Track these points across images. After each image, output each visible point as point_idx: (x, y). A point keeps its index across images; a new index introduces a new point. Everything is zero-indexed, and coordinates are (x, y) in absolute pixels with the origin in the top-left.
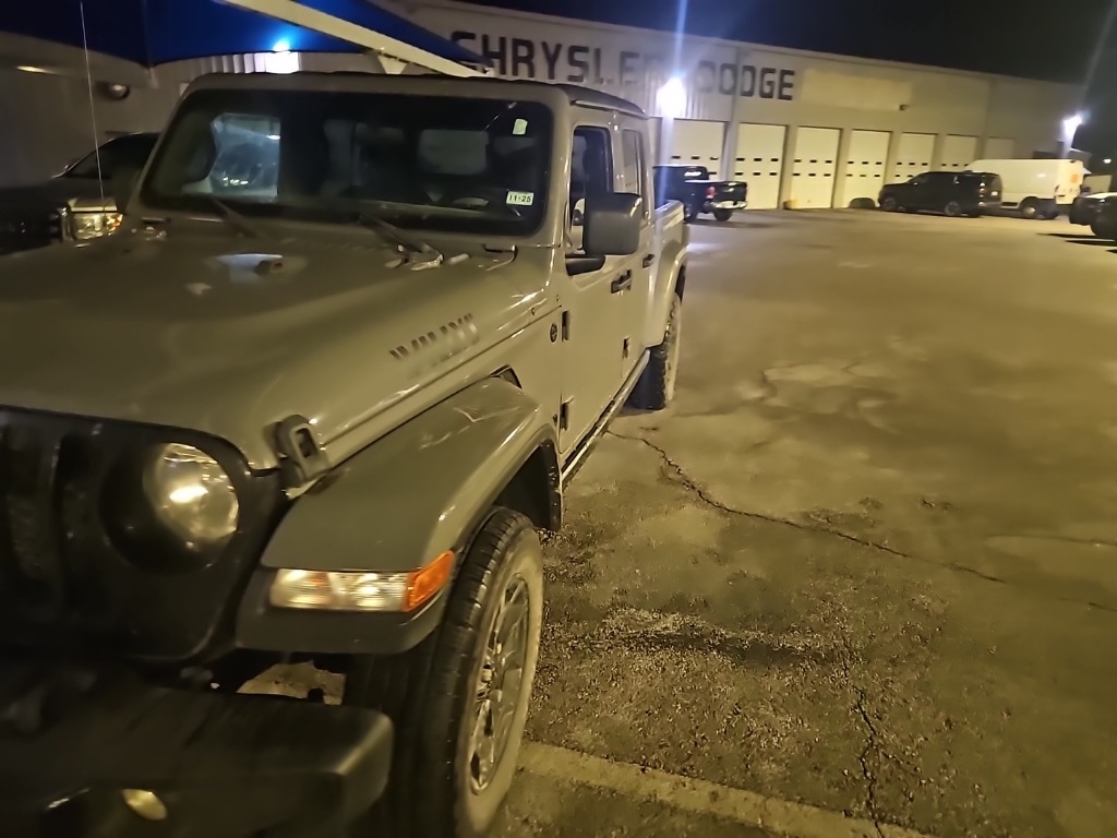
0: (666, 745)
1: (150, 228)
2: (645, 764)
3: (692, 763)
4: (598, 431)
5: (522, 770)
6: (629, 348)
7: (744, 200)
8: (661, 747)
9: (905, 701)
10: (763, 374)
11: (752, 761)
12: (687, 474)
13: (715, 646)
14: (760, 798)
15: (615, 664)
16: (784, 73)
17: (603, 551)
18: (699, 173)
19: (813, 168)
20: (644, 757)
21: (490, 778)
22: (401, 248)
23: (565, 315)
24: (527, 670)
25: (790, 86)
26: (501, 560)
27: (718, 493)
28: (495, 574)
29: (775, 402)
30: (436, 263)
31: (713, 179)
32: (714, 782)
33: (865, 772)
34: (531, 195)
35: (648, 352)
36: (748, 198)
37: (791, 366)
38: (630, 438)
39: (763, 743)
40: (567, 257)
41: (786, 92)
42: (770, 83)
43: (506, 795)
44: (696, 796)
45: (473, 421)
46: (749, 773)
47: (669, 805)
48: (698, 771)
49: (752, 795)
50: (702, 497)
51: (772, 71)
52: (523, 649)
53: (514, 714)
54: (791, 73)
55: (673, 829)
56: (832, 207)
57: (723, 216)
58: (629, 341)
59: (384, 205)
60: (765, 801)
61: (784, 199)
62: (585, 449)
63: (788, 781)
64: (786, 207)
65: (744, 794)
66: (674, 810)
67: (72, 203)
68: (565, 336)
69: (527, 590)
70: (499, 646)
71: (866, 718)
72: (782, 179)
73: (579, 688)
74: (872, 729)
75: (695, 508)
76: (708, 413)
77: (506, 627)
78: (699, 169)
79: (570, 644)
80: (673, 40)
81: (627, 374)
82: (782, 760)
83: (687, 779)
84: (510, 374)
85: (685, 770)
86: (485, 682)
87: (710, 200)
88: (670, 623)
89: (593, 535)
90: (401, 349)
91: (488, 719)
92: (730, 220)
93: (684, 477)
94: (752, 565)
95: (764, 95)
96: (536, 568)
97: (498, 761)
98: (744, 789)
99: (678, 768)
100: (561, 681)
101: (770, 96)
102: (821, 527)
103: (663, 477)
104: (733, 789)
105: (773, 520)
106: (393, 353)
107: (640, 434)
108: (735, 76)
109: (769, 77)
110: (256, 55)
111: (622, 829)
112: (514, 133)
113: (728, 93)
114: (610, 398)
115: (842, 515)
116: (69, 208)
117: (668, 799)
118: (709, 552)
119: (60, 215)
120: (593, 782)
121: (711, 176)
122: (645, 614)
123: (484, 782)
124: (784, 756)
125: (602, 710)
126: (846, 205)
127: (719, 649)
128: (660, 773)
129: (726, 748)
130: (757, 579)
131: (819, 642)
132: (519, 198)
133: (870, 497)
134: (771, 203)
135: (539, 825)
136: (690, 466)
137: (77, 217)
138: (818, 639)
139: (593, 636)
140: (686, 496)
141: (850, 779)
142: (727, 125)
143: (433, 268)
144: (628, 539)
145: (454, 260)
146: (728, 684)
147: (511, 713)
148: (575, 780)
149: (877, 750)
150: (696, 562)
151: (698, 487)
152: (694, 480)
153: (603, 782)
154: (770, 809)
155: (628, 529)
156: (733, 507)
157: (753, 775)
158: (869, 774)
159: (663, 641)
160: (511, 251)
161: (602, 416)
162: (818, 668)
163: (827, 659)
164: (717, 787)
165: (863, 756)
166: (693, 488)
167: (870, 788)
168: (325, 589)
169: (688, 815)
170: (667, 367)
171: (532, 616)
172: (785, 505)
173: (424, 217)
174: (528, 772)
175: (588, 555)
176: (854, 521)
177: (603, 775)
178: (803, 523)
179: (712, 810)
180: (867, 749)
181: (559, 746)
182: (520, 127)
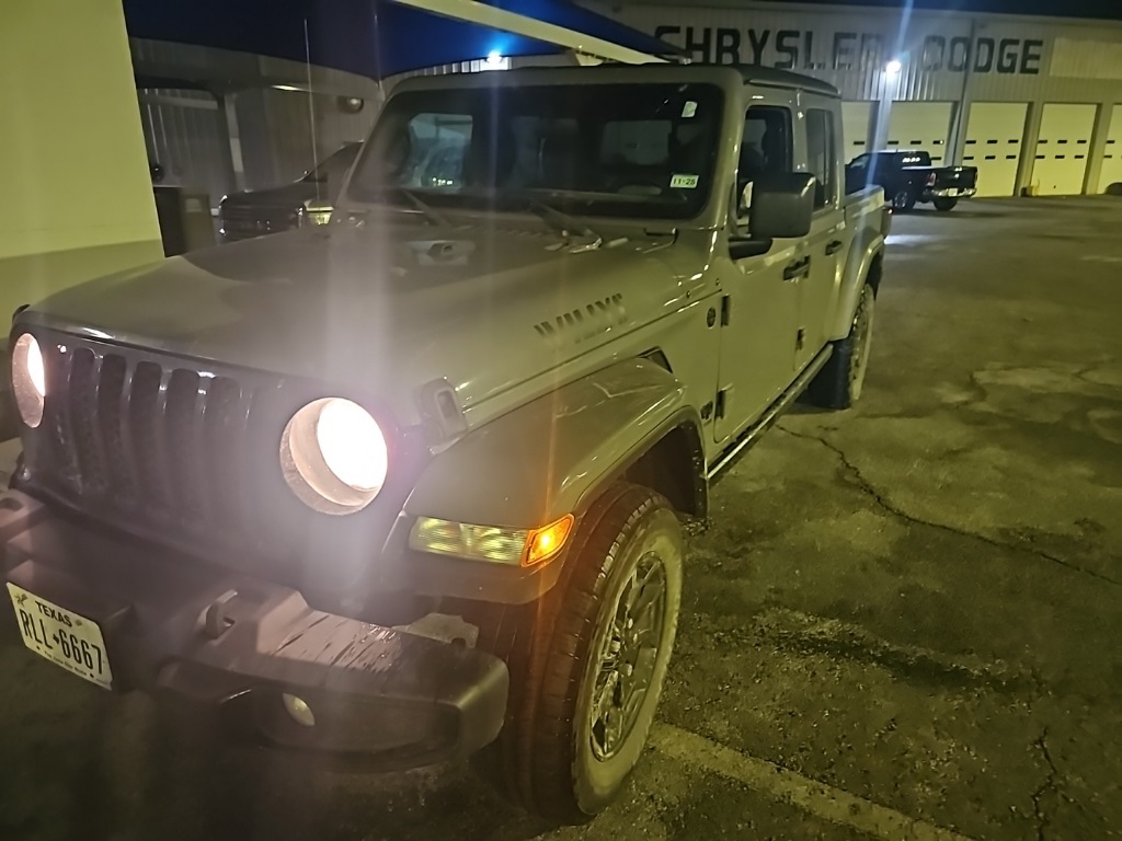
0: (807, 749)
1: (352, 218)
2: (781, 764)
3: (834, 771)
4: (763, 424)
5: (653, 749)
6: (804, 339)
7: (973, 187)
8: (801, 750)
9: (1100, 744)
10: (971, 376)
11: (903, 780)
12: (866, 478)
13: (875, 658)
14: (907, 821)
15: (761, 662)
16: (1028, 43)
17: (763, 549)
18: (918, 159)
19: (1061, 149)
20: (781, 757)
21: (617, 747)
22: (565, 233)
23: (725, 300)
24: (662, 652)
25: (1037, 57)
26: (631, 534)
27: (900, 500)
28: (623, 547)
29: (982, 407)
30: (595, 246)
31: (935, 165)
32: (856, 795)
33: (1037, 812)
34: (696, 178)
35: (831, 347)
36: (977, 184)
37: (1007, 368)
38: (807, 436)
39: (919, 764)
40: (731, 240)
41: (1030, 64)
42: (1012, 56)
43: (633, 768)
44: (836, 806)
45: (610, 396)
46: (898, 793)
47: (803, 809)
48: (840, 781)
49: (899, 816)
50: (881, 503)
51: (1016, 42)
52: (659, 629)
53: (646, 691)
54: (1039, 43)
55: (806, 835)
56: (1084, 191)
57: (945, 205)
58: (805, 332)
59: (555, 193)
60: (912, 824)
61: (1023, 184)
62: (746, 441)
63: (942, 807)
64: (1025, 193)
65: (890, 812)
66: (808, 815)
67: (307, 204)
68: (724, 322)
69: (664, 571)
70: (631, 622)
71: (1047, 756)
72: (1022, 163)
73: (721, 680)
74: (1053, 768)
75: (871, 513)
76: (898, 416)
77: (639, 605)
78: (918, 154)
79: (716, 635)
80: (900, 15)
81: (801, 368)
82: (939, 786)
83: (826, 788)
84: (659, 356)
85: (824, 777)
86: (614, 653)
87: (930, 188)
88: (828, 628)
89: (753, 531)
90: (546, 325)
91: (617, 690)
92: (954, 209)
93: (862, 481)
94: (929, 580)
95: (1001, 69)
96: (674, 550)
97: (626, 735)
98: (890, 807)
99: (817, 774)
100: (702, 670)
101: (1011, 69)
102: (1020, 546)
103: (839, 479)
104: (877, 805)
105: (963, 534)
106: (536, 327)
107: (817, 434)
108: (968, 50)
109: (1009, 49)
110: (472, 62)
111: (749, 823)
112: (683, 116)
113: (960, 69)
114: (780, 390)
115: (1051, 534)
116: (304, 208)
117: (803, 804)
118: (880, 560)
119: (297, 214)
120: (724, 772)
121: (933, 162)
122: (800, 616)
123: (608, 752)
124: (941, 781)
125: (742, 705)
126: (1101, 190)
127: (879, 661)
128: (798, 776)
129: (874, 762)
130: (934, 593)
131: (1001, 668)
132: (681, 182)
133: (1090, 517)
134: (1006, 189)
135: (664, 804)
136: (869, 469)
137: (311, 216)
138: (1000, 664)
139: (741, 631)
140: (862, 501)
141: (1017, 816)
142: (956, 104)
143: (592, 251)
144: (789, 537)
145: (613, 244)
146: (885, 698)
147: (643, 690)
148: (706, 767)
149: (1056, 791)
150: (864, 569)
151: (877, 493)
152: (874, 484)
153: (735, 775)
154: (918, 832)
155: (792, 528)
156: (917, 517)
157: (902, 796)
158: (1041, 815)
159: (818, 645)
160: (671, 234)
161: (769, 409)
162: (995, 695)
163: (1008, 688)
164: (860, 801)
165: (1037, 795)
166: (872, 492)
167: (1040, 830)
168: (458, 540)
169: (825, 823)
170: (853, 364)
171: (670, 597)
172: (981, 518)
173: (590, 203)
174: (659, 751)
175: (745, 550)
176: (1064, 542)
177: (736, 767)
178: (999, 540)
179: (851, 823)
180: (1043, 788)
181: (693, 732)
182: (689, 109)
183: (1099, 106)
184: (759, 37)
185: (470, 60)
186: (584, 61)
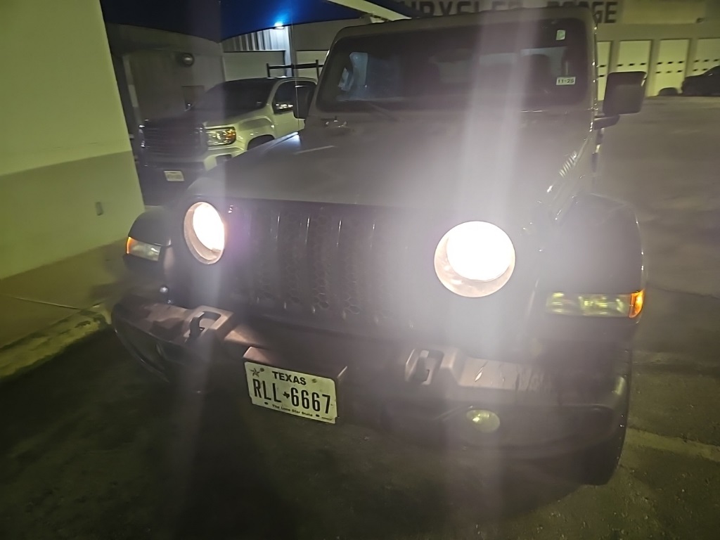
16: (609, 4)
23: (594, 156)
25: (613, 12)
34: (574, 78)
40: (596, 117)
41: (611, 17)
42: (600, 12)
51: (601, 3)
54: (614, 4)
67: (205, 124)
101: (600, 21)
109: (598, 8)
110: (264, 31)
112: (557, 39)
116: (203, 127)
119: (199, 131)
126: (656, 94)
132: (563, 81)
137: (208, 132)
182: (561, 35)
183: (652, 41)
184: (446, 6)
185: (262, 30)
186: (374, 21)
